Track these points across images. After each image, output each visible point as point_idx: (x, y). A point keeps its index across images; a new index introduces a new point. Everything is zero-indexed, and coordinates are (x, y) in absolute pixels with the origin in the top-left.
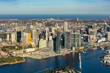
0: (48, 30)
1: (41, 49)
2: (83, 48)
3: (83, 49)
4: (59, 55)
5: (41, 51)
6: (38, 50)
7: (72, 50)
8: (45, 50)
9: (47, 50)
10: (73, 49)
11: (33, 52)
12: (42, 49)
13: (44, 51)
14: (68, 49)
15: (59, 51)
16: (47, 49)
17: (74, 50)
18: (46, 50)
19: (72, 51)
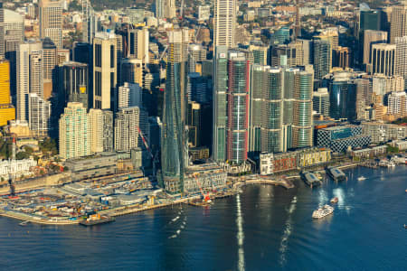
0: (112, 47)
1: (69, 166)
2: (324, 160)
3: (325, 166)
4: (178, 201)
5: (68, 174)
6: (54, 170)
7: (256, 168)
8: (97, 168)
9: (108, 167)
10: (262, 166)
11: (25, 179)
12: (79, 166)
13: (89, 174)
14: (231, 163)
15: (182, 179)
16: (105, 161)
17: (269, 171)
18: (104, 171)
19: (255, 180)
